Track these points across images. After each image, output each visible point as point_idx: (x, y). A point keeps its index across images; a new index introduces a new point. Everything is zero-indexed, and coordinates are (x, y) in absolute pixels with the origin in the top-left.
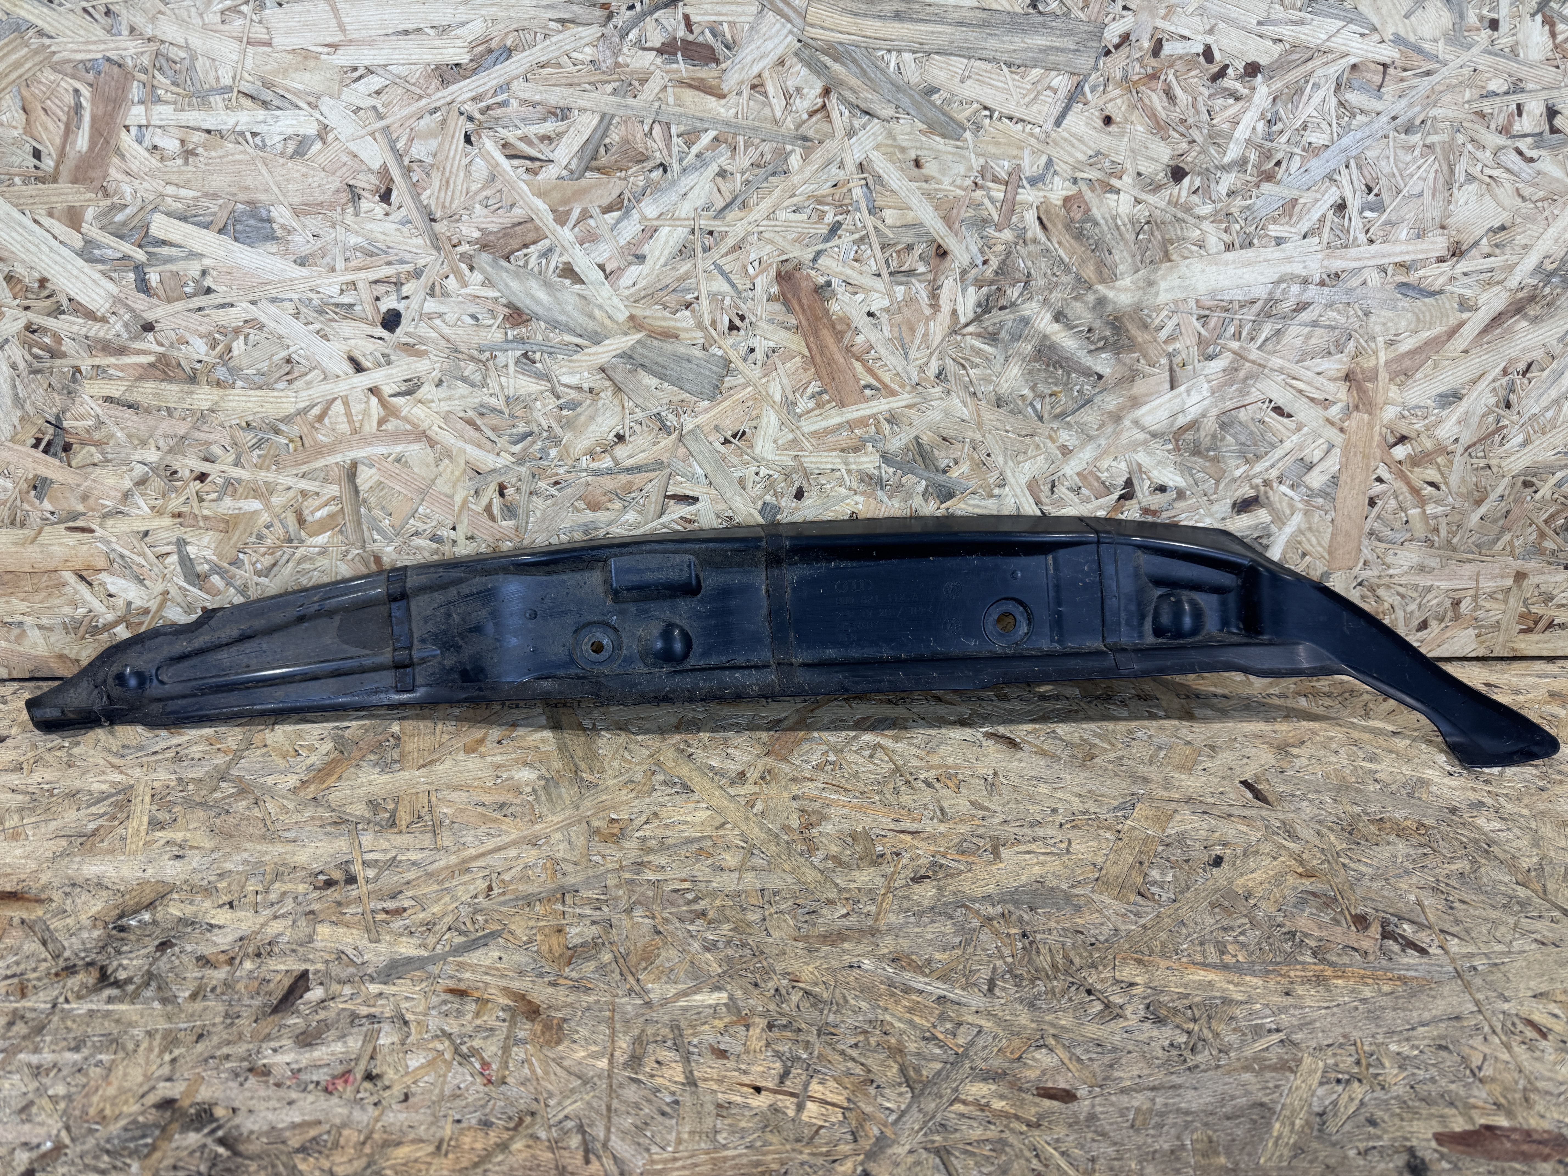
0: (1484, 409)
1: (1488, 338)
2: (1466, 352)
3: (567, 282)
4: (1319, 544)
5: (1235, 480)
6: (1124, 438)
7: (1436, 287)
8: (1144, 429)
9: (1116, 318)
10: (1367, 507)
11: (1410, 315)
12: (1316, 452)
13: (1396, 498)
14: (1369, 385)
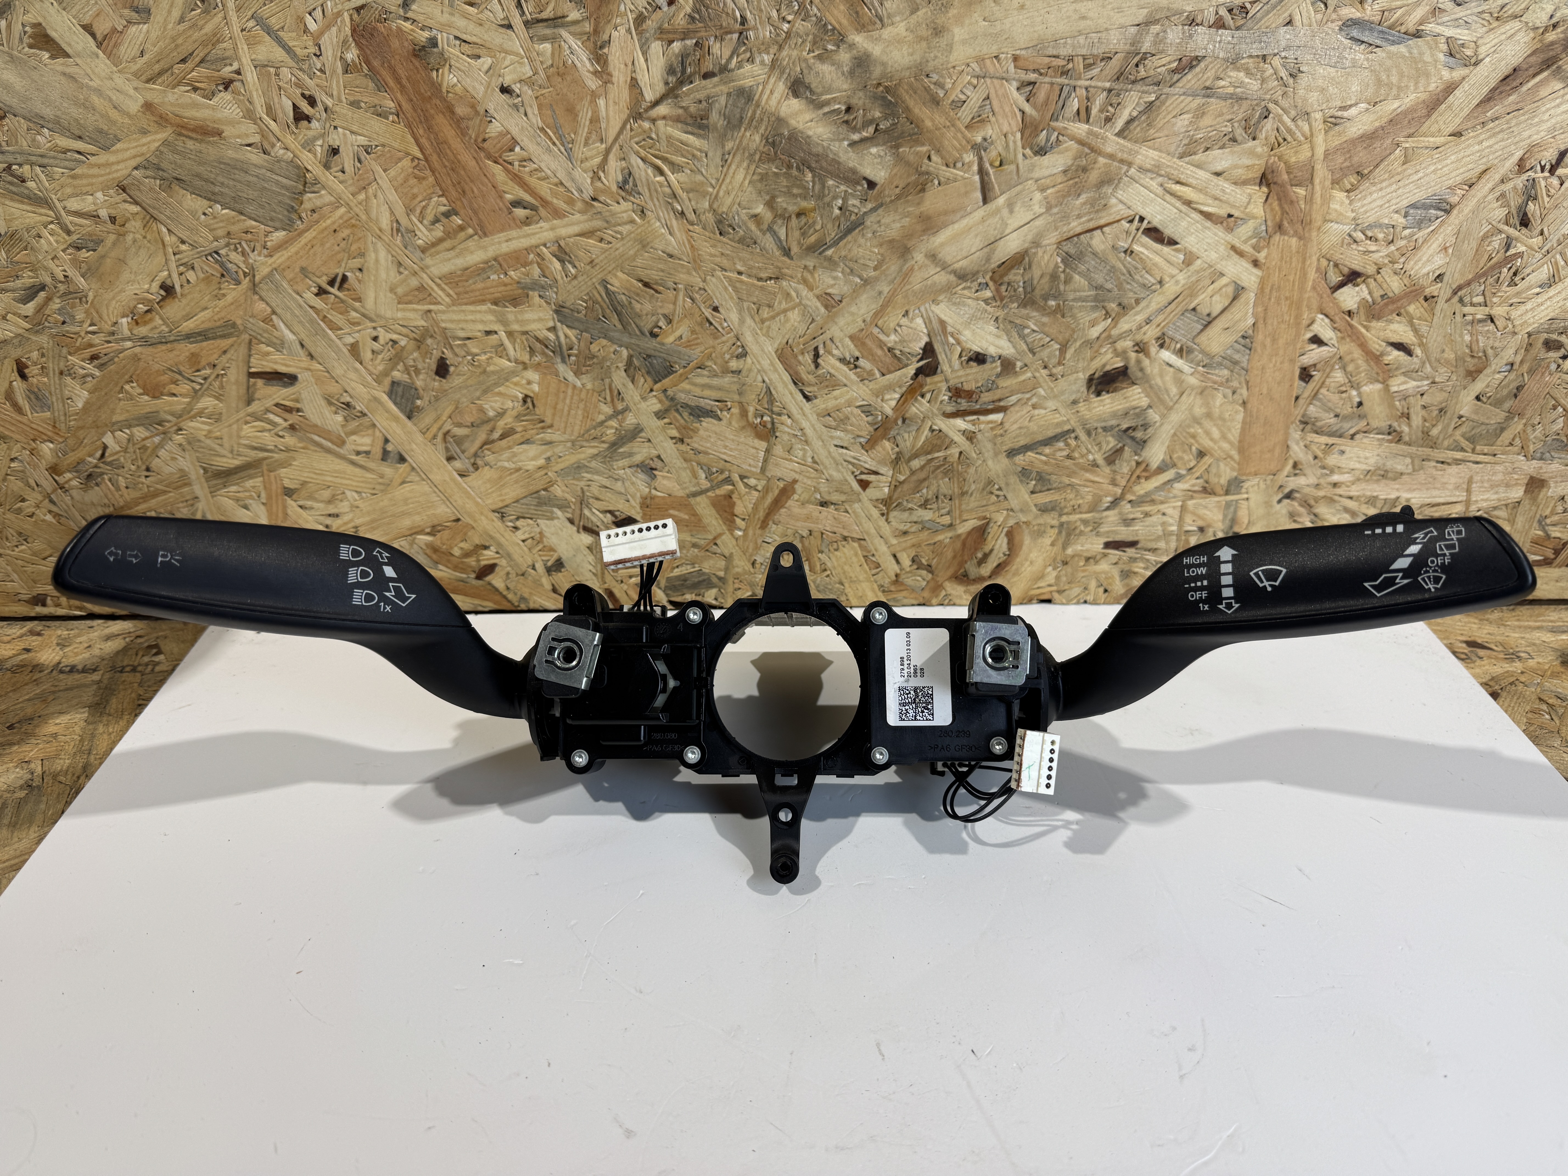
0: (1486, 228)
1: (1497, 109)
2: (1458, 134)
3: (46, 55)
4: (1224, 437)
5: (1089, 343)
6: (916, 282)
7: (1411, 23)
8: (944, 266)
9: (887, 89)
10: (1298, 383)
11: (1366, 73)
12: (1216, 298)
13: (1344, 368)
14: (1301, 191)
